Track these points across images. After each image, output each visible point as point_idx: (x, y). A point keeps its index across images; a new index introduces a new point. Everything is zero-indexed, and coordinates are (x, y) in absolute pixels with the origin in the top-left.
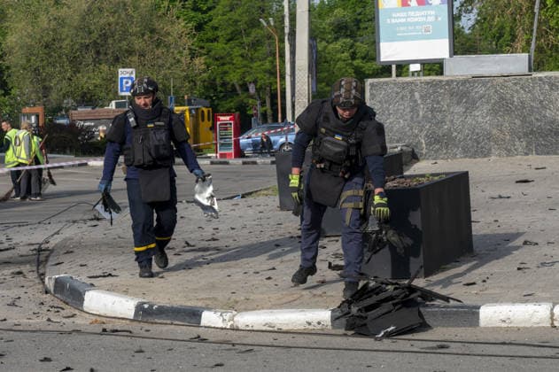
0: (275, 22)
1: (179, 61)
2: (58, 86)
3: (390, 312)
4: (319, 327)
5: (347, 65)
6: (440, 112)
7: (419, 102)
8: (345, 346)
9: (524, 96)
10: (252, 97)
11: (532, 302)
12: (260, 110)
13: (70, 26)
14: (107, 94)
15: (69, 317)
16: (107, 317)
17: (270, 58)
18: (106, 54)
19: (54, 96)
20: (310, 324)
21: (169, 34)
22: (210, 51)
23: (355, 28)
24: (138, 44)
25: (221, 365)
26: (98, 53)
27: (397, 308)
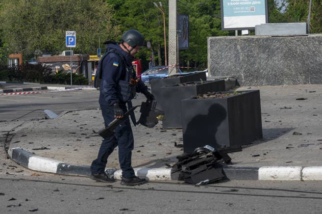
0: (163, 5)
1: (104, 28)
2: (31, 42)
3: (205, 170)
4: (164, 179)
5: (208, 31)
6: (253, 57)
7: (240, 51)
8: (177, 189)
9: (303, 48)
10: (149, 50)
11: (290, 166)
12: (154, 58)
13: (38, 5)
14: (61, 47)
15: (19, 172)
16: (41, 172)
17: (160, 27)
18: (60, 23)
19: (29, 48)
20: (158, 177)
21: (98, 11)
22: (124, 22)
23: (212, 9)
24: (80, 17)
25: (103, 198)
26: (55, 22)
27: (209, 167)
